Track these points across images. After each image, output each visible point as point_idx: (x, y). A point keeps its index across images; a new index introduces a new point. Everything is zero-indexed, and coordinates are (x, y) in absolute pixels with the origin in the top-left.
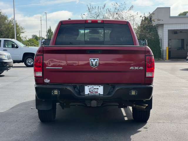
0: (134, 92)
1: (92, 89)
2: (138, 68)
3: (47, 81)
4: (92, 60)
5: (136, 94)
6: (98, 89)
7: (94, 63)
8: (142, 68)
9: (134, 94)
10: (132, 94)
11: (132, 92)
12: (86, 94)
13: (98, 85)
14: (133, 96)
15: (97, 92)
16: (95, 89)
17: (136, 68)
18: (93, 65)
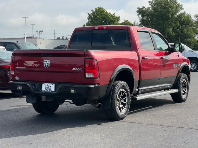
0: (73, 90)
1: (47, 86)
2: (79, 69)
3: (17, 78)
4: (45, 62)
5: (74, 92)
6: (51, 86)
7: (46, 64)
8: (81, 69)
9: (73, 92)
10: (72, 92)
11: (72, 90)
12: (43, 90)
13: (51, 83)
14: (73, 94)
15: (50, 89)
16: (49, 86)
17: (77, 69)
18: (45, 66)
